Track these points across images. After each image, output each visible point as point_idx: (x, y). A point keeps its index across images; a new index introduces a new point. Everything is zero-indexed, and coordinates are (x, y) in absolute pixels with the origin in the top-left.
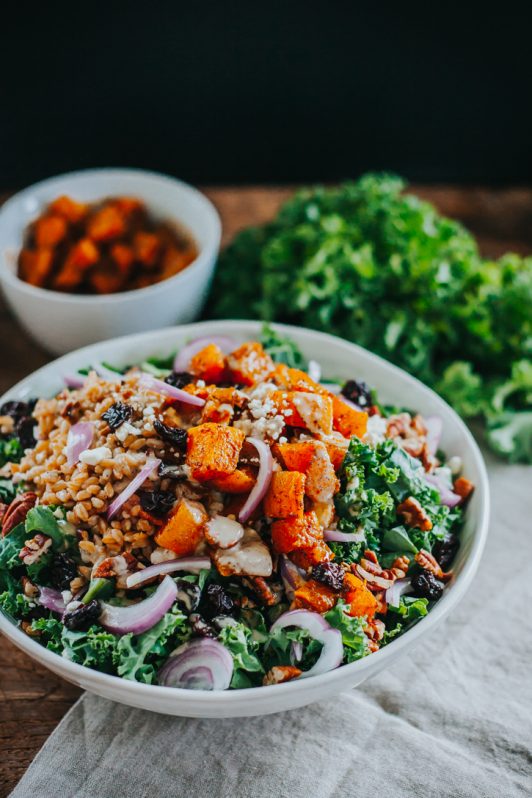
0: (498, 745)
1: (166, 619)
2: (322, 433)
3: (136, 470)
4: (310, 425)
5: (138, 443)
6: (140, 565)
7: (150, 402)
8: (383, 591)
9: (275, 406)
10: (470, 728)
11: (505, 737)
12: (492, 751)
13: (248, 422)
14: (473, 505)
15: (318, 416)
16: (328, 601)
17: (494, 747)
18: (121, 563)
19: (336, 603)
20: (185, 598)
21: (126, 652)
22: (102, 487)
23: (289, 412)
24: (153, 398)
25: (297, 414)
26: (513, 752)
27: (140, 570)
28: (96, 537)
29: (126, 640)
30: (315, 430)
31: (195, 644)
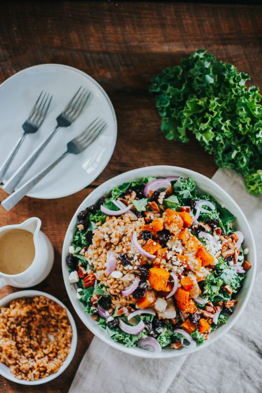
0: (246, 339)
1: (140, 335)
2: (196, 272)
3: (131, 282)
4: (193, 270)
5: (131, 272)
6: (133, 310)
7: (136, 253)
8: (212, 319)
9: (181, 262)
10: (238, 331)
11: (249, 336)
12: (244, 341)
13: (171, 266)
14: (249, 272)
15: (196, 268)
16: (192, 329)
17: (245, 339)
18: (125, 310)
19: (195, 330)
20: (147, 327)
21: (127, 341)
22: (120, 284)
23: (186, 266)
24: (137, 252)
25: (188, 266)
26: (251, 342)
27: (132, 312)
28: (117, 298)
29: (127, 338)
30: (195, 272)
31: (150, 338)
